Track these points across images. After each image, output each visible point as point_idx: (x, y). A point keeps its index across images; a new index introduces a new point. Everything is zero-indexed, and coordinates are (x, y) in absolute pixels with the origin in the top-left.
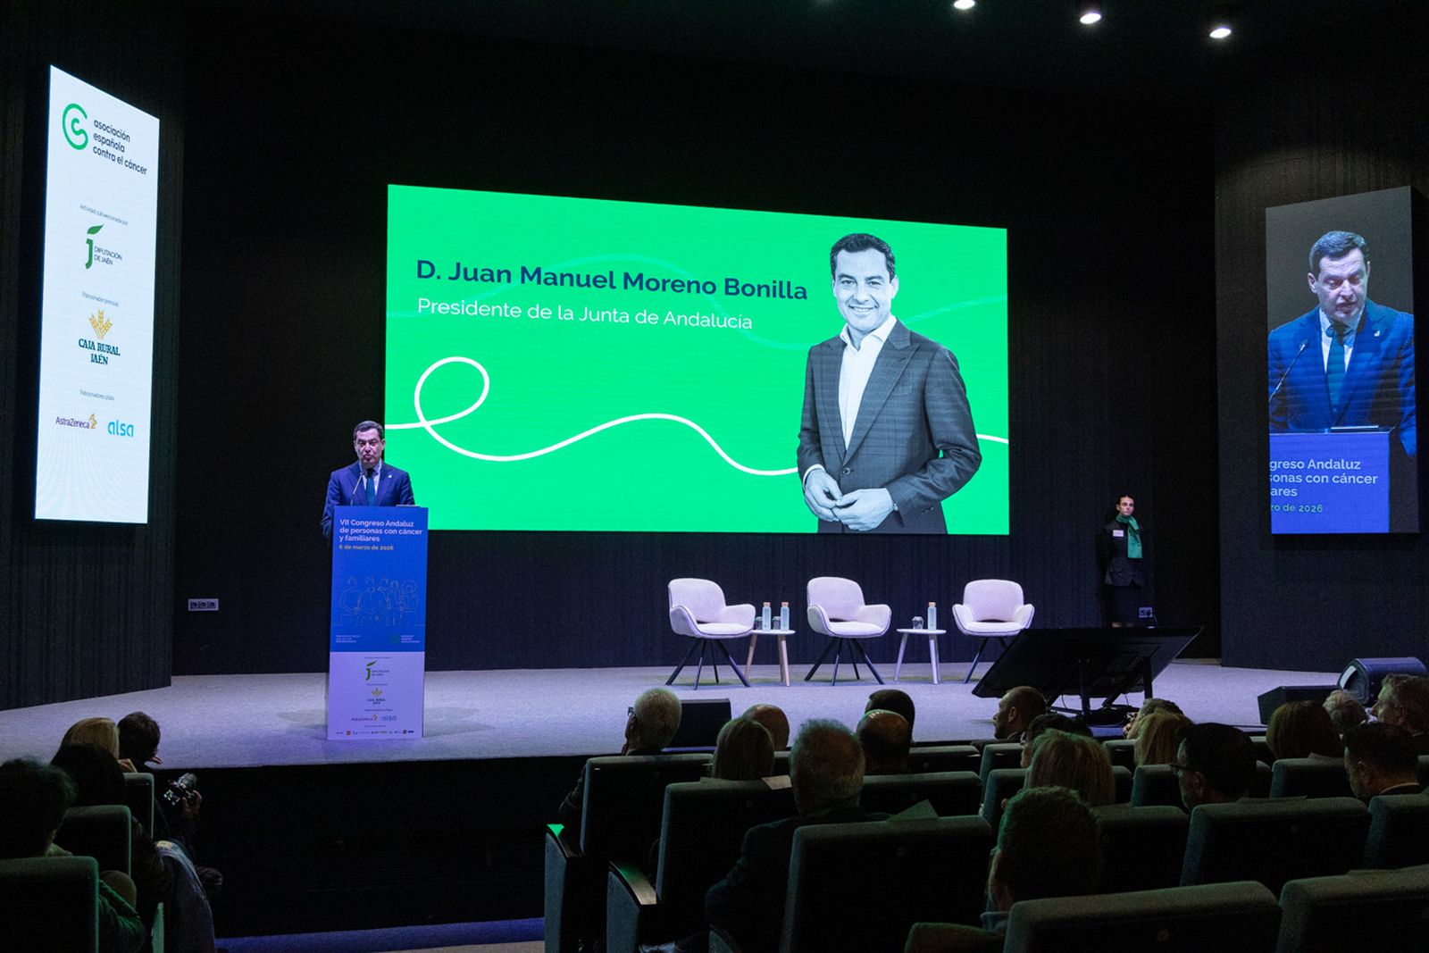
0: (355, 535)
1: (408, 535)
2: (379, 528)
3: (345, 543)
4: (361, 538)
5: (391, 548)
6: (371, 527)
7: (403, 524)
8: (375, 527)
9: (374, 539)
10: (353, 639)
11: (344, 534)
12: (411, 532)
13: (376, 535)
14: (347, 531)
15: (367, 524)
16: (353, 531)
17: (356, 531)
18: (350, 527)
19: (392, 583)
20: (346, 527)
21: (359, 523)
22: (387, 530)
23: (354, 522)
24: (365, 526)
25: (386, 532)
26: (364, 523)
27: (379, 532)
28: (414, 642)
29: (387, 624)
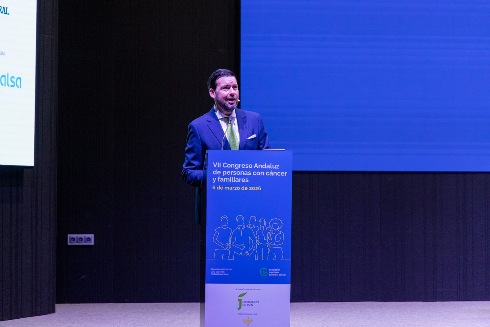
0: (227, 176)
1: (275, 177)
2: (248, 170)
3: (218, 184)
4: (231, 180)
5: (259, 188)
6: (241, 169)
7: (269, 167)
8: (245, 170)
9: (243, 180)
10: (226, 272)
11: (217, 176)
12: (277, 174)
13: (245, 177)
14: (219, 173)
15: (237, 166)
16: (225, 173)
17: (228, 173)
18: (222, 169)
19: (260, 221)
20: (218, 169)
21: (230, 166)
22: (256, 172)
23: (225, 165)
24: (236, 168)
25: (255, 173)
26: (235, 166)
27: (248, 173)
28: (281, 275)
29: (256, 259)
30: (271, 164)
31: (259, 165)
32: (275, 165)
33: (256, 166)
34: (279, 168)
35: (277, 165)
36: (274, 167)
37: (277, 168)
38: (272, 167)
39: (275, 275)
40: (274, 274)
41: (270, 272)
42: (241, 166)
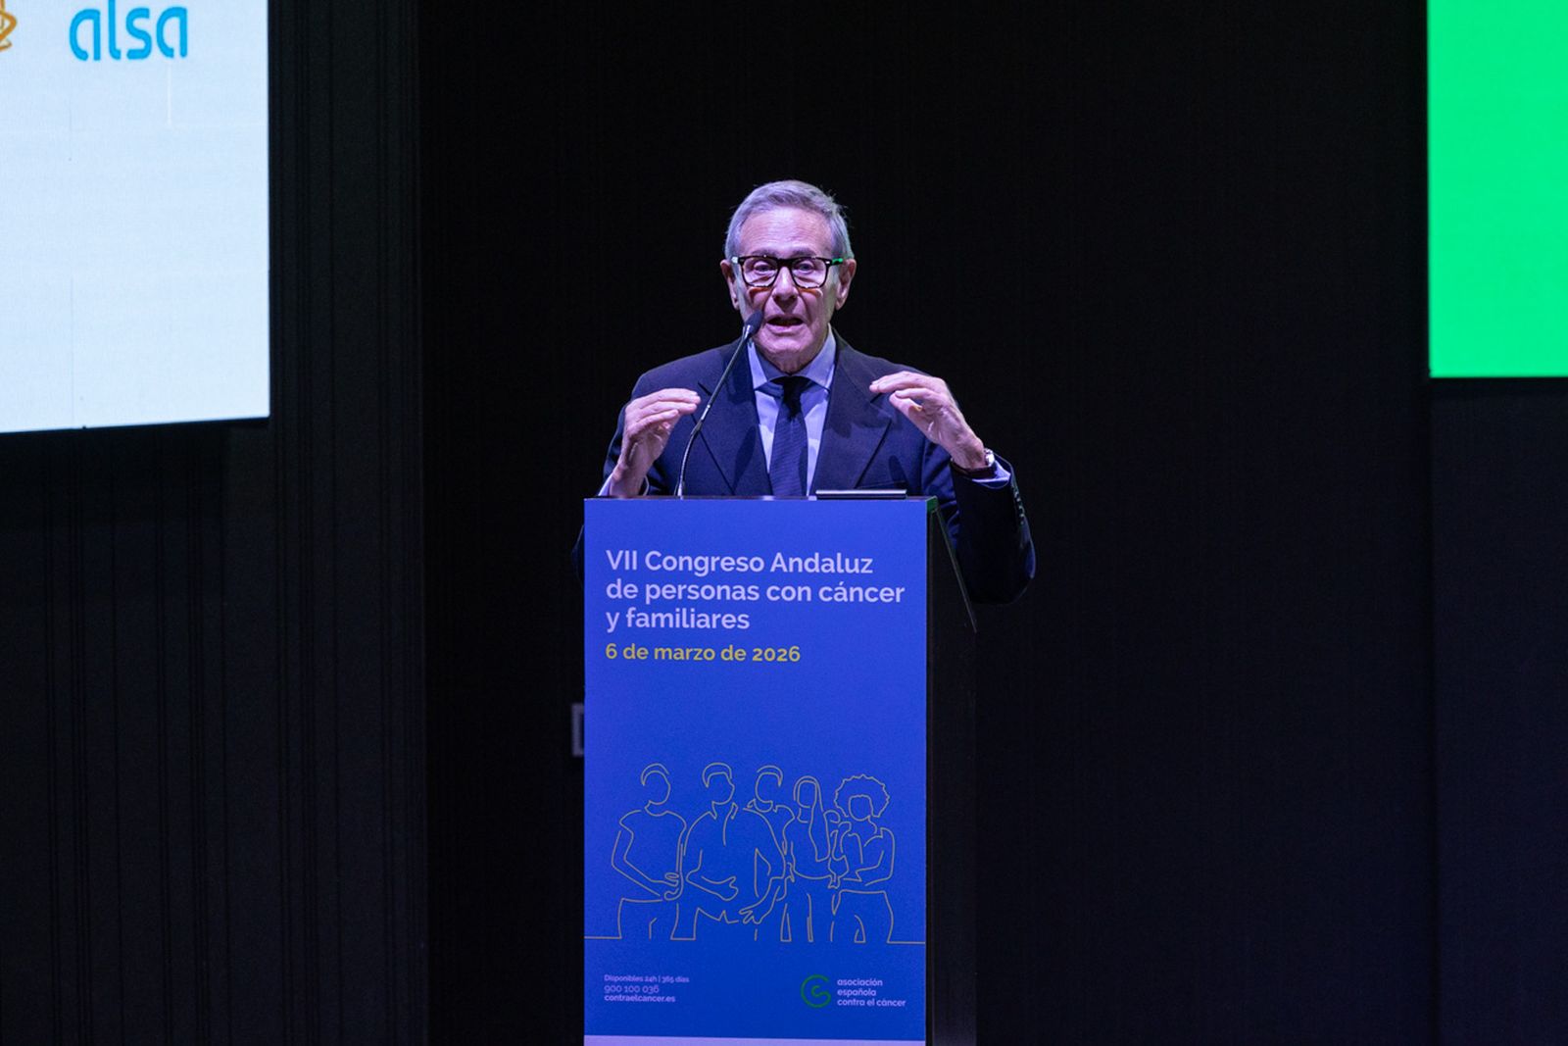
0: (661, 605)
1: (856, 606)
2: (747, 579)
3: (627, 635)
4: (680, 620)
5: (794, 653)
6: (717, 577)
7: (833, 565)
8: (735, 578)
9: (728, 621)
10: (665, 990)
11: (622, 605)
12: (865, 595)
13: (735, 607)
14: (630, 591)
15: (702, 565)
16: (654, 592)
17: (666, 592)
18: (641, 577)
19: (799, 783)
20: (628, 577)
21: (675, 563)
22: (777, 589)
23: (655, 561)
24: (697, 574)
25: (774, 593)
26: (693, 563)
27: (747, 594)
28: (885, 1003)
29: (786, 936)
30: (839, 555)
31: (792, 561)
32: (856, 561)
33: (779, 562)
34: (871, 572)
35: (863, 560)
36: (852, 567)
37: (863, 571)
38: (843, 567)
39: (862, 1003)
40: (859, 998)
41: (839, 992)
42: (718, 563)
